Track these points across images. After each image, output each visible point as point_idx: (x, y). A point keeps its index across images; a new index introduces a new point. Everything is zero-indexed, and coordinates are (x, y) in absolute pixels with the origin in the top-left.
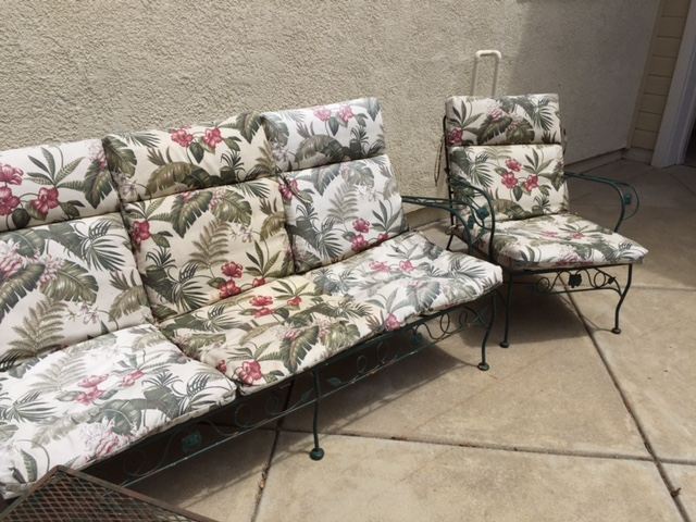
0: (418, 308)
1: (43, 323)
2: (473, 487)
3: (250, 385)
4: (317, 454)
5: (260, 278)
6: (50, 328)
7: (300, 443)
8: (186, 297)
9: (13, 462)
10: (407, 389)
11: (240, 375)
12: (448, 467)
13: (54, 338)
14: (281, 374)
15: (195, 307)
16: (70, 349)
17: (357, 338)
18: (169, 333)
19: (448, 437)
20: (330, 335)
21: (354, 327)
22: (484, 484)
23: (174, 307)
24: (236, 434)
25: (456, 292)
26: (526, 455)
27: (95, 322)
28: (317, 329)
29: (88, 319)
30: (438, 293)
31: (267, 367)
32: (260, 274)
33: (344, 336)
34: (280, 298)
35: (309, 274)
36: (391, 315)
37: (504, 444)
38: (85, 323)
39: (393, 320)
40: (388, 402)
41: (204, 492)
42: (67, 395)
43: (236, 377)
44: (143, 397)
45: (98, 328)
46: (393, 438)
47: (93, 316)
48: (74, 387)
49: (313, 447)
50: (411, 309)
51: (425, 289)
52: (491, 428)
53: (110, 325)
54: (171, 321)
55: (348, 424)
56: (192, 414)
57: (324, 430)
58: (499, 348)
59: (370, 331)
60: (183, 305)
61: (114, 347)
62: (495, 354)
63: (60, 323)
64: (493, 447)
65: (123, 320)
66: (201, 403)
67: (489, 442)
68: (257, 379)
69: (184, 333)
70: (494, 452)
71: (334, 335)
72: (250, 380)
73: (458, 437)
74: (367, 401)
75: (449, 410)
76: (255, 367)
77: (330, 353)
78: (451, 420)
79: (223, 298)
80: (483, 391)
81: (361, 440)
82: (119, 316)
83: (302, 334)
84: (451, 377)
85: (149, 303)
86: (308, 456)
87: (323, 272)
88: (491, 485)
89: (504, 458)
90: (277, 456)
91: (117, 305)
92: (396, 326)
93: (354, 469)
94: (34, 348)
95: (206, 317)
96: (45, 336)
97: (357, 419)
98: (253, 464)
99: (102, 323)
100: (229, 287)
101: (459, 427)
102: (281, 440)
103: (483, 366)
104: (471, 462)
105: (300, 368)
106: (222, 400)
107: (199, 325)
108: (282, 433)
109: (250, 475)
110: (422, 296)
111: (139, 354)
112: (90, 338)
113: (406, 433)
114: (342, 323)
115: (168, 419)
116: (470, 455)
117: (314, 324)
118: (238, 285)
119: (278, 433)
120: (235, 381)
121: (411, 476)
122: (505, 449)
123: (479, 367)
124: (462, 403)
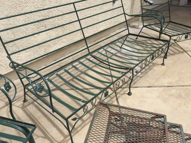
2: (177, 97)
12: (168, 93)
19: (163, 85)
22: (180, 96)
26: (187, 87)
37: (179, 85)
46: (148, 87)
52: (174, 81)
58: (165, 59)
67: (175, 85)
70: (178, 87)
73: (166, 85)
75: (160, 77)
78: (162, 80)
80: (166, 71)
84: (155, 68)
88: (182, 96)
89: (182, 89)
93: (142, 97)
101: (165, 81)
104: (173, 91)
113: (152, 85)
116: (172, 89)
121: (159, 97)
122: (180, 86)
123: (162, 65)
124: (162, 75)
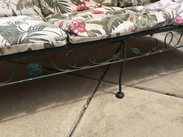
3: (76, 35)
4: (120, 95)
5: (99, 4)
7: (111, 88)
8: (59, 6)
10: (173, 71)
11: (70, 28)
17: (155, 22)
20: (137, 18)
21: (154, 16)
23: (52, 10)
24: (67, 71)
27: (8, 8)
29: (5, 6)
31: (90, 27)
32: (99, 3)
33: (146, 19)
36: (178, 16)
38: (3, 8)
39: (179, 18)
40: (163, 76)
41: (54, 104)
43: (67, 29)
45: (10, 12)
46: (167, 94)
47: (8, 5)
49: (118, 91)
53: (17, 12)
54: (50, 16)
55: (139, 83)
56: (29, 45)
57: (125, 84)
59: (164, 20)
60: (57, 10)
65: (24, 10)
66: (36, 39)
68: (81, 32)
69: (53, 20)
71: (140, 18)
72: (76, 31)
74: (150, 74)
77: (136, 28)
79: (78, 11)
81: (147, 92)
82: (22, 8)
85: (40, 6)
86: (114, 95)
90: (98, 93)
91: (21, 1)
93: (143, 107)
95: (68, 16)
97: (144, 81)
98: (84, 94)
99: (13, 10)
100: (83, 5)
102: (101, 85)
105: (114, 33)
106: (54, 42)
108: (102, 82)
109: (81, 100)
112: (6, 16)
114: (144, 14)
117: (126, 14)
118: (87, 5)
119: (100, 82)
120: (66, 32)
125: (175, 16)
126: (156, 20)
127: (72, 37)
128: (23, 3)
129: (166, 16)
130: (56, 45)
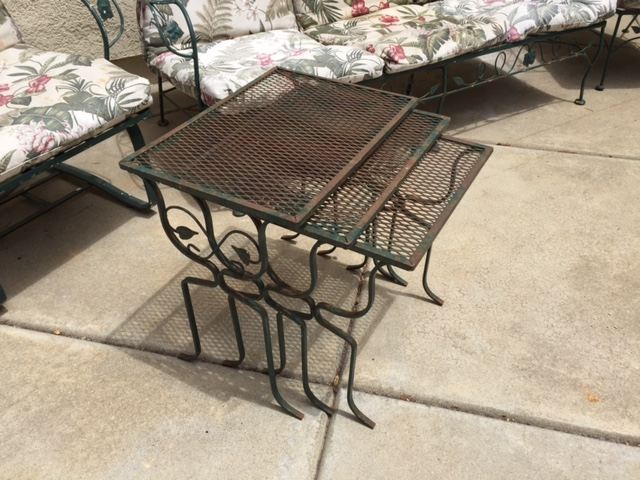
0: (538, 23)
1: (218, 12)
2: (573, 176)
3: (396, 63)
6: (223, 17)
8: (325, 10)
9: (227, 85)
10: (508, 115)
11: (388, 54)
12: (549, 164)
13: (226, 27)
14: (421, 59)
15: (332, 20)
16: (238, 39)
17: (484, 40)
18: (313, 36)
19: (548, 145)
20: (460, 35)
21: (482, 31)
22: (584, 175)
23: (315, 17)
25: (572, 14)
26: (621, 160)
27: (255, 19)
28: (448, 31)
29: (250, 15)
30: (557, 13)
31: (409, 51)
33: (472, 37)
34: (405, 18)
35: (426, 5)
36: (512, 27)
37: (599, 152)
38: (248, 18)
39: (514, 32)
42: (247, 62)
43: (384, 55)
44: (314, 59)
45: (257, 27)
46: (499, 144)
47: (254, 13)
48: (251, 59)
50: (531, 23)
51: (545, 8)
52: (588, 142)
53: (267, 25)
54: (313, 29)
56: (352, 77)
58: (595, 91)
59: (494, 36)
60: (323, 17)
61: (274, 38)
62: (590, 95)
63: (229, 15)
64: (589, 154)
65: (276, 22)
66: (358, 70)
67: (586, 150)
68: (402, 58)
69: (325, 37)
70: (588, 157)
71: (464, 35)
72: (396, 58)
73: (556, 146)
75: (549, 129)
76: (399, 49)
77: (460, 51)
78: (552, 135)
79: (354, 16)
80: (580, 118)
82: (273, 18)
83: (435, 33)
84: (549, 108)
85: (296, 12)
87: (440, 4)
88: (588, 175)
89: (601, 161)
91: (272, 6)
92: (517, 37)
94: (211, 34)
95: (343, 28)
96: (219, 25)
99: (261, 22)
100: (360, 6)
101: (559, 140)
103: (580, 102)
104: (570, 162)
105: (436, 57)
106: (373, 72)
107: (338, 32)
110: (542, 12)
111: (297, 43)
112: (251, 33)
113: (511, 142)
114: (468, 28)
115: (335, 77)
116: (569, 158)
117: (444, 28)
118: (367, 5)
120: (384, 59)
121: (517, 167)
122: (600, 155)
123: (575, 103)
124: (559, 125)
125: (508, 28)
126: (485, 37)
127: (391, 66)
128: (275, 8)
129: (497, 30)
130: (375, 76)
